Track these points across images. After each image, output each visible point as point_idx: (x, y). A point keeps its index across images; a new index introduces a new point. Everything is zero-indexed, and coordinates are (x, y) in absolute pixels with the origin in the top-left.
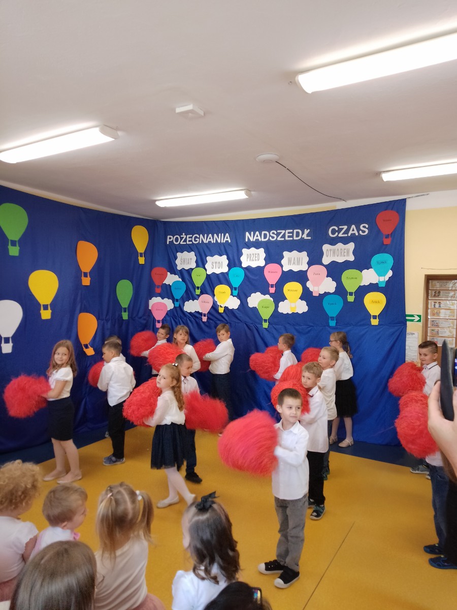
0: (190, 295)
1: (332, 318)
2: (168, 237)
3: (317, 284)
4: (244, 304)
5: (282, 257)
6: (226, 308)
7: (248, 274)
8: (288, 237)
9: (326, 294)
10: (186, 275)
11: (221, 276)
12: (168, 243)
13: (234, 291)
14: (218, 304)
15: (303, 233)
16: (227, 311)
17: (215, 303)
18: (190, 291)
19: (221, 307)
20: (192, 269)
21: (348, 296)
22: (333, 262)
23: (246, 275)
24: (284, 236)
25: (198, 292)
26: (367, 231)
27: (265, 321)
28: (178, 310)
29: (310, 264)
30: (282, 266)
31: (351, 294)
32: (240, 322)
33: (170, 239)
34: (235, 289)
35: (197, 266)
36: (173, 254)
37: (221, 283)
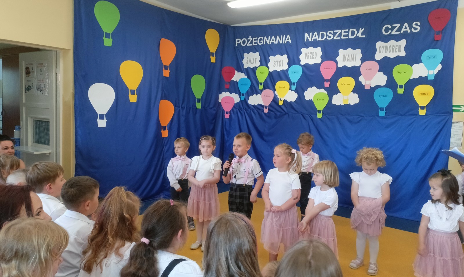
0: (254, 90)
1: (382, 109)
2: (237, 40)
3: (369, 78)
4: (301, 97)
5: (338, 55)
6: (285, 101)
7: (306, 71)
8: (344, 37)
9: (377, 87)
10: (251, 73)
11: (281, 73)
12: (236, 45)
13: (292, 86)
14: (279, 97)
15: (358, 32)
16: (286, 104)
17: (275, 97)
18: (254, 87)
19: (281, 100)
20: (256, 68)
21: (398, 89)
22: (386, 58)
23: (304, 72)
24: (340, 35)
25: (261, 87)
26: (419, 28)
27: (320, 112)
28: (244, 103)
29: (363, 60)
30: (337, 63)
31: (401, 87)
32: (297, 113)
33: (238, 41)
34: (294, 84)
36: (241, 55)
37: (281, 79)
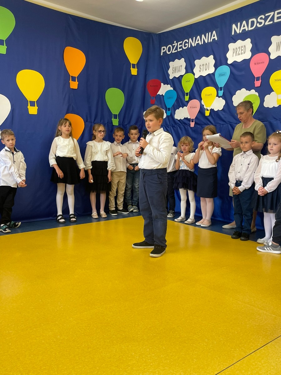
2: (162, 48)
4: (229, 103)
6: (212, 110)
8: (277, 19)
10: (177, 83)
11: (207, 78)
12: (162, 55)
13: (219, 91)
16: (213, 114)
17: (202, 106)
18: (181, 99)
19: (207, 110)
23: (231, 72)
25: (187, 98)
28: (170, 118)
35: (187, 72)
36: (166, 64)
37: (207, 85)
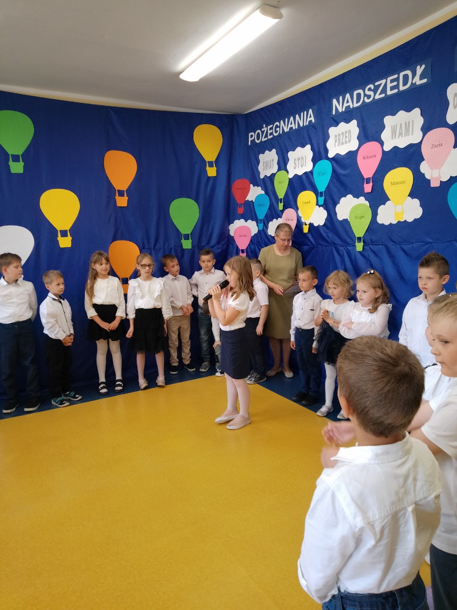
2: (250, 135)
3: (437, 164)
5: (383, 127)
6: (311, 225)
7: (337, 168)
8: (391, 90)
9: (453, 180)
11: (304, 177)
12: (250, 144)
13: (319, 198)
14: (303, 220)
15: (414, 75)
16: (312, 229)
17: (299, 219)
18: (273, 206)
19: (306, 224)
20: (274, 175)
23: (334, 170)
24: (384, 90)
25: (281, 206)
27: (359, 239)
28: (262, 234)
29: (426, 128)
30: (382, 143)
32: (328, 244)
33: (252, 137)
35: (279, 169)
36: (256, 157)
37: (304, 189)
